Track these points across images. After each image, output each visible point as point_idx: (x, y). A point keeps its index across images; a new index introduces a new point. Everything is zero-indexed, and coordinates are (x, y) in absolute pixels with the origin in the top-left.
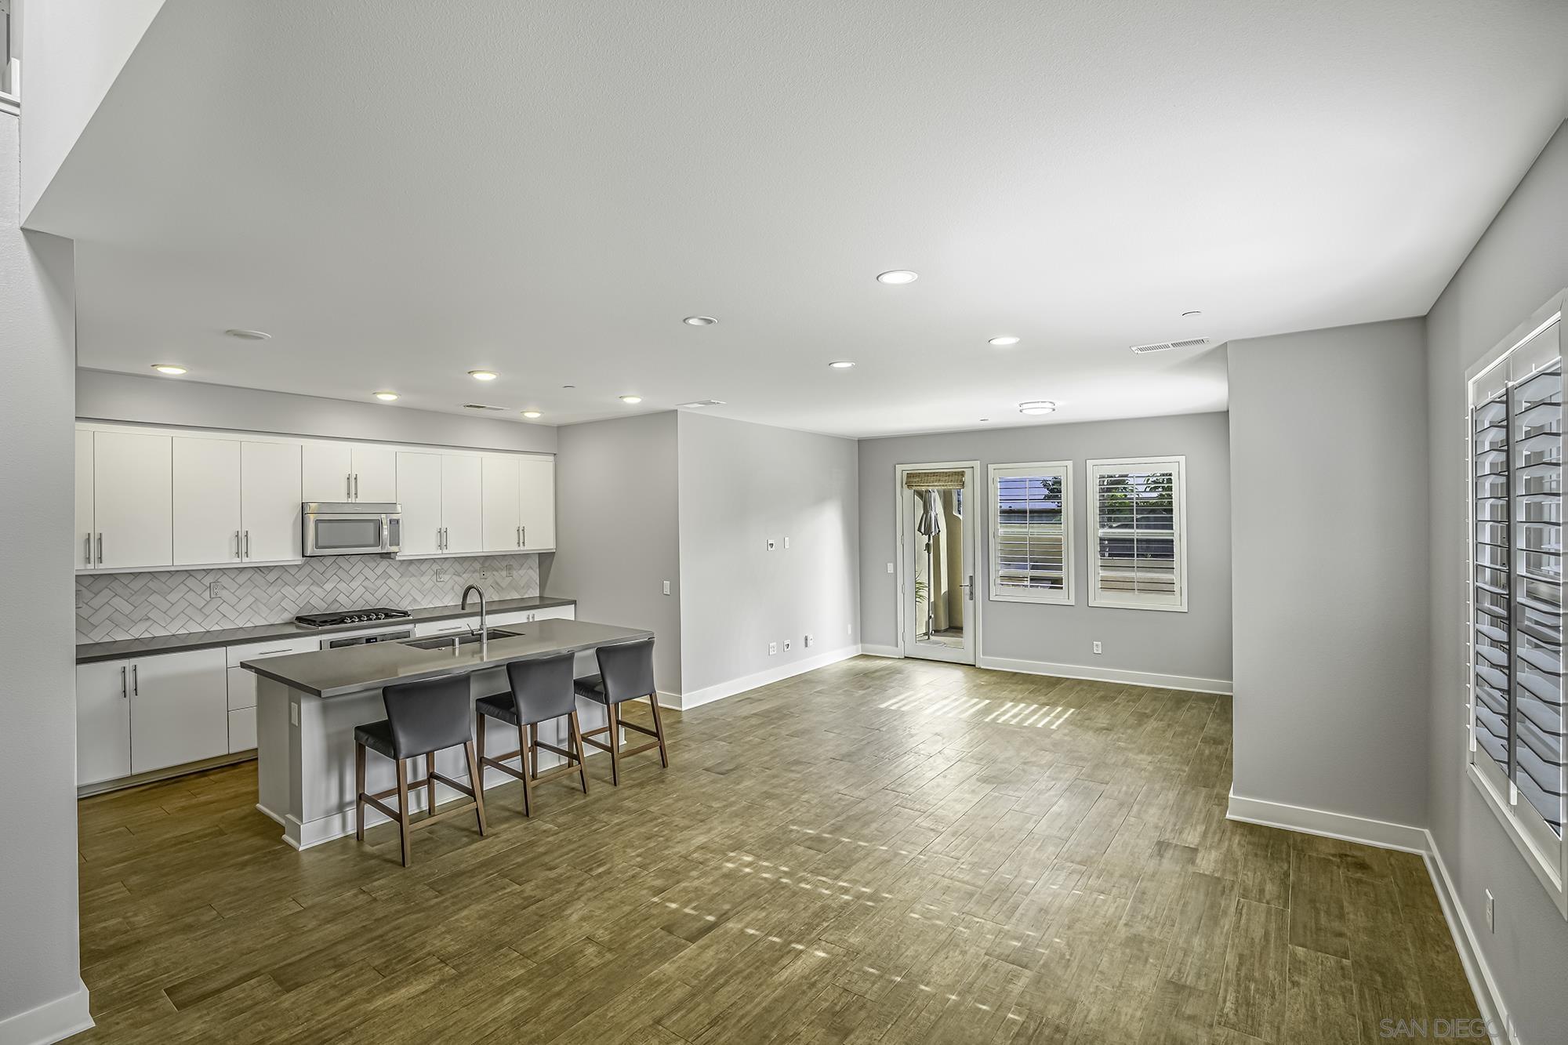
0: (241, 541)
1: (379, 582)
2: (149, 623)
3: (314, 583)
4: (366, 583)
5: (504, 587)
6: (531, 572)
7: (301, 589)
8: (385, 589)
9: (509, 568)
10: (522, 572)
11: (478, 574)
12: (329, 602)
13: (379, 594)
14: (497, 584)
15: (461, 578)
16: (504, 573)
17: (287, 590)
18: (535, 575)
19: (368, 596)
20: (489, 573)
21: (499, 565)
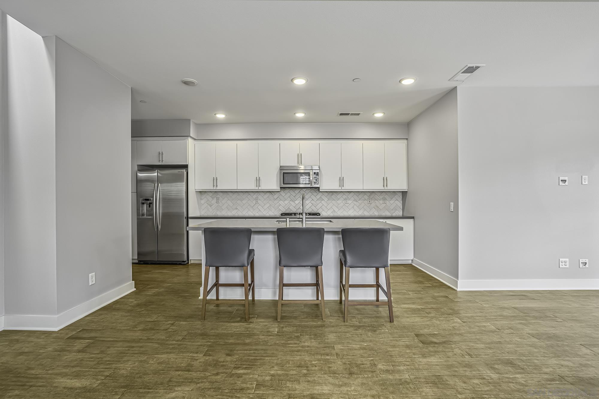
0: (258, 181)
1: (318, 202)
2: (237, 210)
3: (291, 200)
4: (312, 202)
5: (381, 208)
6: (397, 202)
7: (286, 202)
8: (320, 205)
9: (384, 199)
10: (392, 202)
11: (366, 201)
12: (297, 208)
13: (318, 207)
14: (377, 206)
15: (357, 203)
16: (381, 202)
17: (281, 202)
18: (400, 204)
19: (313, 208)
20: (372, 202)
21: (378, 197)
